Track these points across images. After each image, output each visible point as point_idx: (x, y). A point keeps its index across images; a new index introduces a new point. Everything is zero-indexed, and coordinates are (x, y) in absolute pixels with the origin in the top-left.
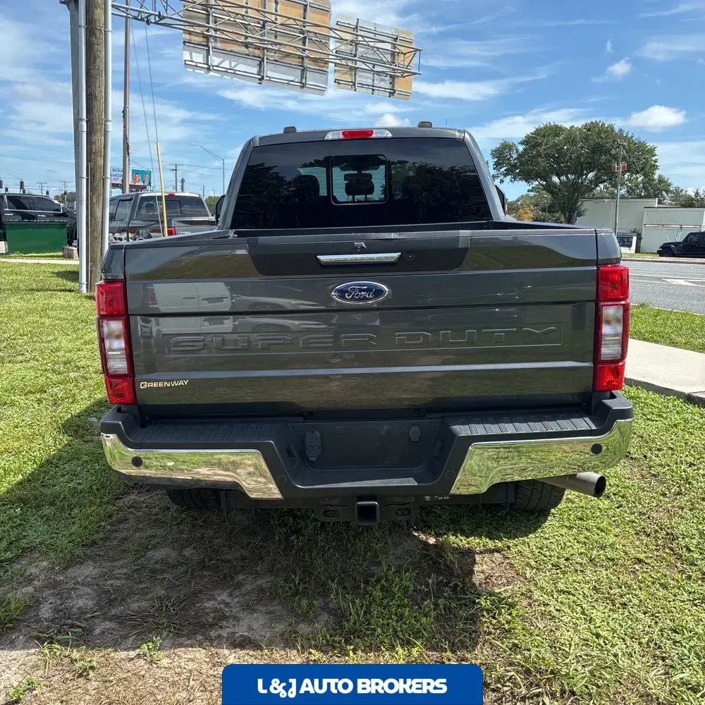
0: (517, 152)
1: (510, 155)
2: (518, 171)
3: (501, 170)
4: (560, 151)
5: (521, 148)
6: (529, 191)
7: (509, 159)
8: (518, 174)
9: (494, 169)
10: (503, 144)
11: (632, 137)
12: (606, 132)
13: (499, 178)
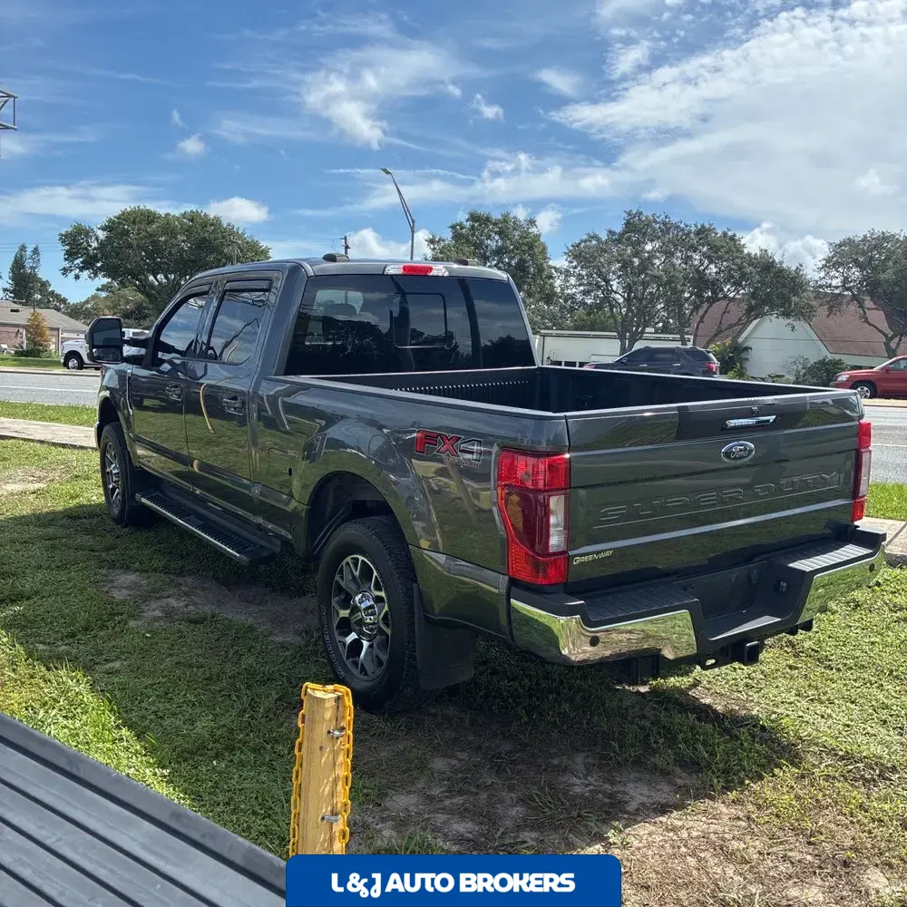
0: (97, 239)
1: (88, 243)
2: (99, 265)
3: (75, 262)
4: (155, 243)
5: (102, 235)
6: (98, 290)
7: (86, 249)
8: (101, 269)
9: (66, 259)
10: (75, 227)
11: (244, 234)
12: (212, 225)
13: (73, 273)
